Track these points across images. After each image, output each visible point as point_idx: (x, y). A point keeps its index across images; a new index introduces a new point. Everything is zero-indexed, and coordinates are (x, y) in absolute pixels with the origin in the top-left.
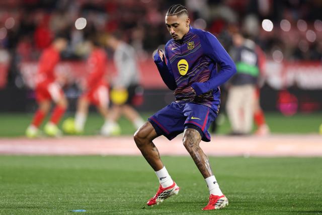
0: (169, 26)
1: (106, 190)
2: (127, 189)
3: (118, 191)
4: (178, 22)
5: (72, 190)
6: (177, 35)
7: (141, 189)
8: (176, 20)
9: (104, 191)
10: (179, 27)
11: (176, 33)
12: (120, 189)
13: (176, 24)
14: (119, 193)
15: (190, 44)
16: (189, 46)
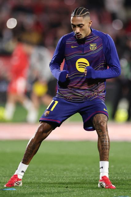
0: (75, 26)
1: (33, 171)
2: (52, 170)
3: (45, 172)
4: (83, 23)
5: (3, 171)
6: (81, 35)
7: (65, 170)
8: (81, 21)
9: (32, 172)
10: (84, 27)
11: (80, 33)
12: (46, 171)
13: (82, 24)
14: (45, 174)
15: (92, 46)
16: (91, 47)
